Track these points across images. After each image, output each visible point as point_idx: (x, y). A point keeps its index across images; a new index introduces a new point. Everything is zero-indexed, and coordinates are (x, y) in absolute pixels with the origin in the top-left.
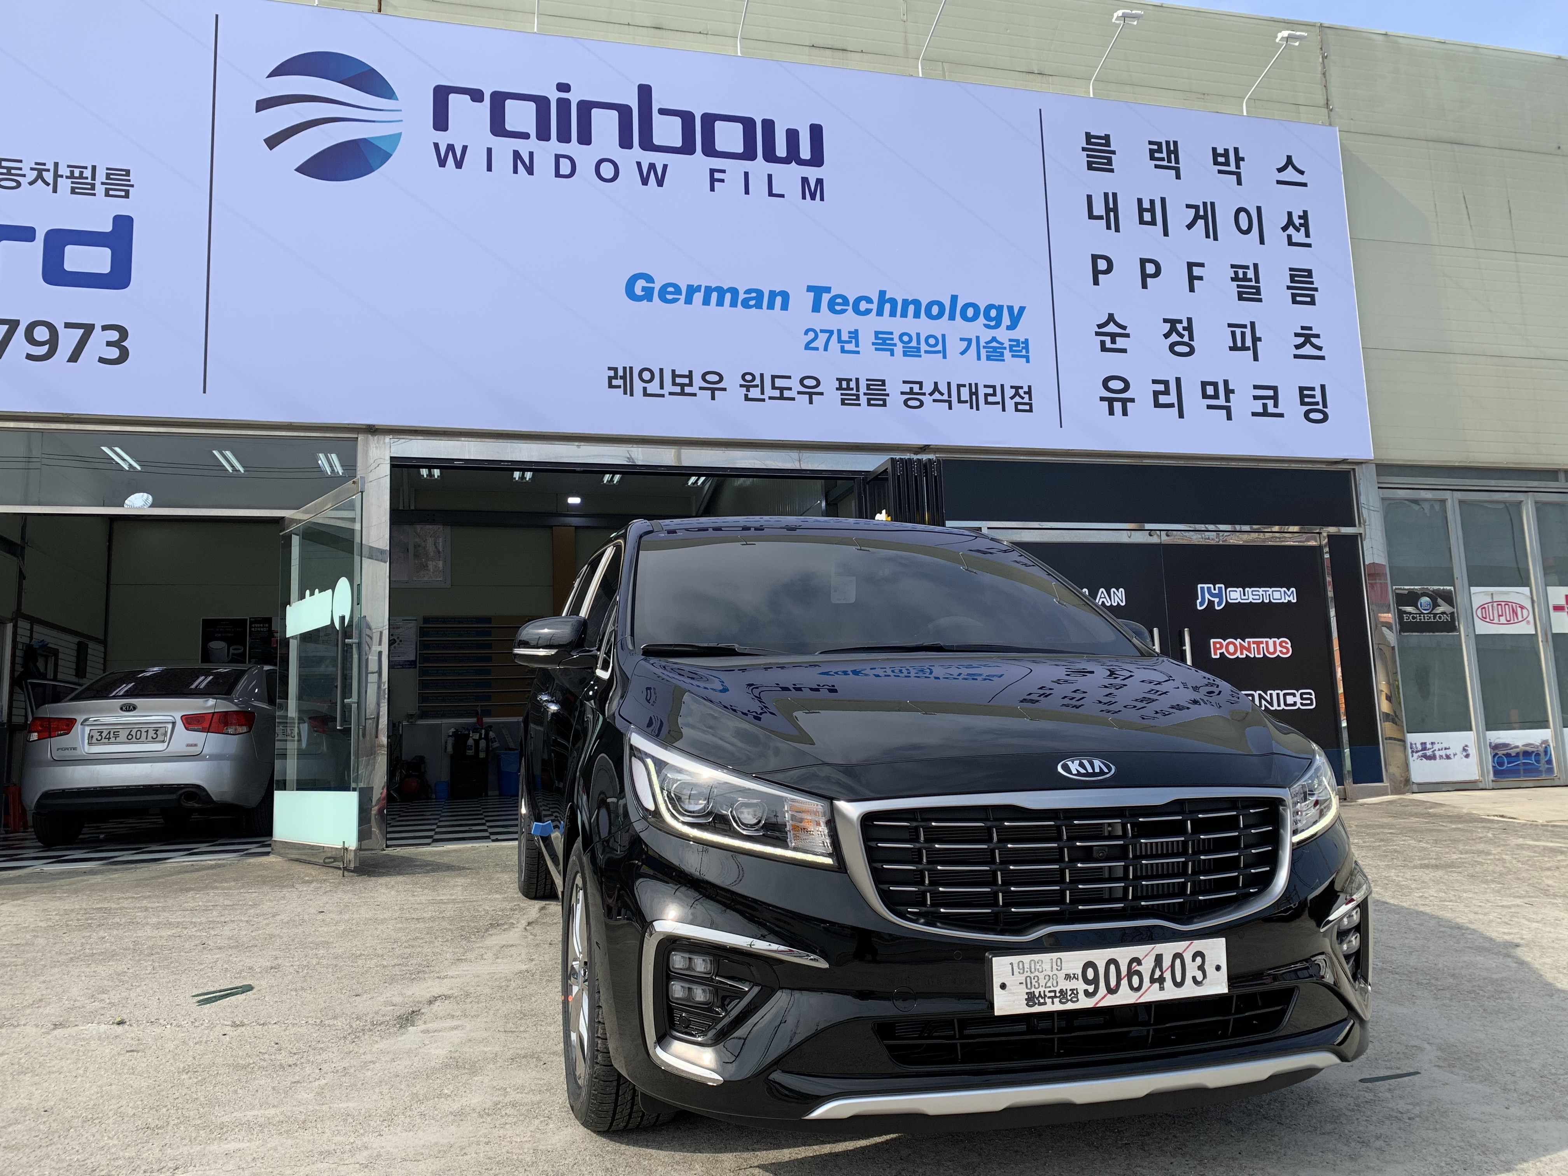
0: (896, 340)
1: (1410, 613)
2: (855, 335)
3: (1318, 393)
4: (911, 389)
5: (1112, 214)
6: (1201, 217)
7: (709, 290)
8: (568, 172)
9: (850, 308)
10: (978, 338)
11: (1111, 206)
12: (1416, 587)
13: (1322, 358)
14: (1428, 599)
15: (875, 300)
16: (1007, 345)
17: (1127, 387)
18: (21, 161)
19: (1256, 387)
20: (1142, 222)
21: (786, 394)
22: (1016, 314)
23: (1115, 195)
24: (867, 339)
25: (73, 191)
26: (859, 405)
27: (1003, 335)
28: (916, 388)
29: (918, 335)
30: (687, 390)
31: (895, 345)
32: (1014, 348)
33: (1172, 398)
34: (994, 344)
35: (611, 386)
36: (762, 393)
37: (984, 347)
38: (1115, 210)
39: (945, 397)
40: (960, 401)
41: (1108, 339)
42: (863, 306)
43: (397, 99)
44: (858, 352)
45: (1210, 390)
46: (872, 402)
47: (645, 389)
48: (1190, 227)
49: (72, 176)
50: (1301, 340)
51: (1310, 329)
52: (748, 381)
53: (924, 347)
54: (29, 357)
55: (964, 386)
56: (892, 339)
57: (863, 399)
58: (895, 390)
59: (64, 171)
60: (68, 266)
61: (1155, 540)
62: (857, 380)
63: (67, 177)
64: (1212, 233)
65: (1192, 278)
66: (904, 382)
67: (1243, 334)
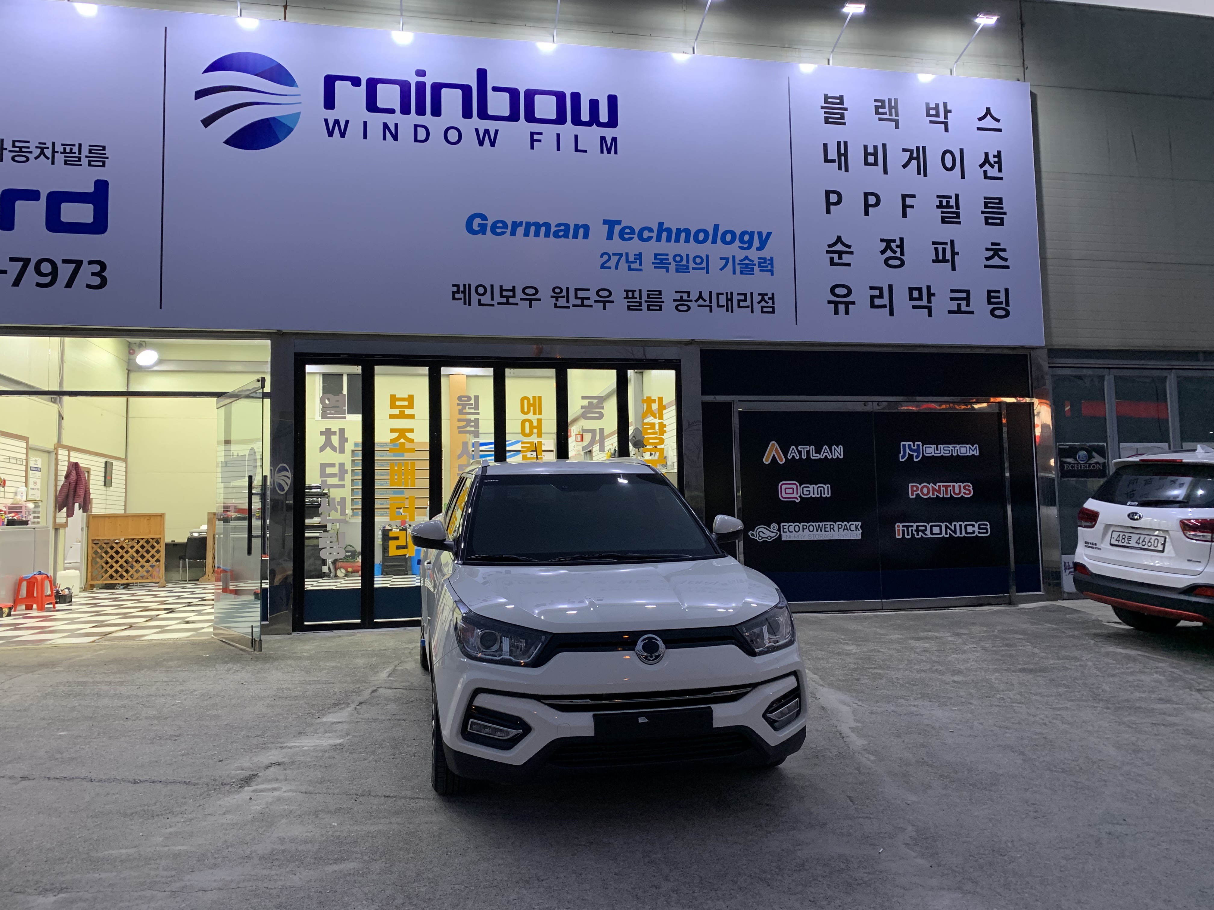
0: (671, 260)
1: (1070, 463)
2: (639, 256)
3: (1002, 295)
4: (681, 297)
5: (843, 158)
6: (914, 159)
7: (528, 225)
8: (424, 138)
9: (636, 236)
10: (734, 257)
11: (843, 151)
12: (1076, 444)
13: (1008, 267)
14: (1085, 453)
15: (655, 229)
16: (756, 262)
17: (850, 292)
18: (28, 142)
19: (952, 291)
20: (867, 163)
21: (586, 302)
22: (764, 238)
23: (846, 143)
24: (648, 259)
25: (66, 163)
26: (641, 310)
27: (753, 254)
28: (685, 296)
29: (688, 255)
30: (511, 300)
31: (670, 264)
32: (762, 265)
33: (885, 301)
34: (747, 262)
35: (454, 298)
36: (568, 302)
37: (739, 264)
38: (846, 155)
39: (708, 303)
40: (718, 306)
41: (836, 256)
42: (646, 234)
43: (297, 86)
44: (641, 270)
45: (916, 294)
46: (651, 308)
47: (480, 300)
48: (905, 166)
49: (65, 152)
50: (991, 253)
51: (999, 244)
52: (557, 293)
53: (692, 265)
54: (38, 285)
55: (722, 294)
56: (668, 259)
57: (644, 306)
58: (669, 298)
59: (59, 148)
60: (64, 218)
61: (869, 408)
62: (640, 291)
63: (61, 153)
64: (922, 170)
65: (905, 207)
66: (676, 292)
67: (944, 250)
